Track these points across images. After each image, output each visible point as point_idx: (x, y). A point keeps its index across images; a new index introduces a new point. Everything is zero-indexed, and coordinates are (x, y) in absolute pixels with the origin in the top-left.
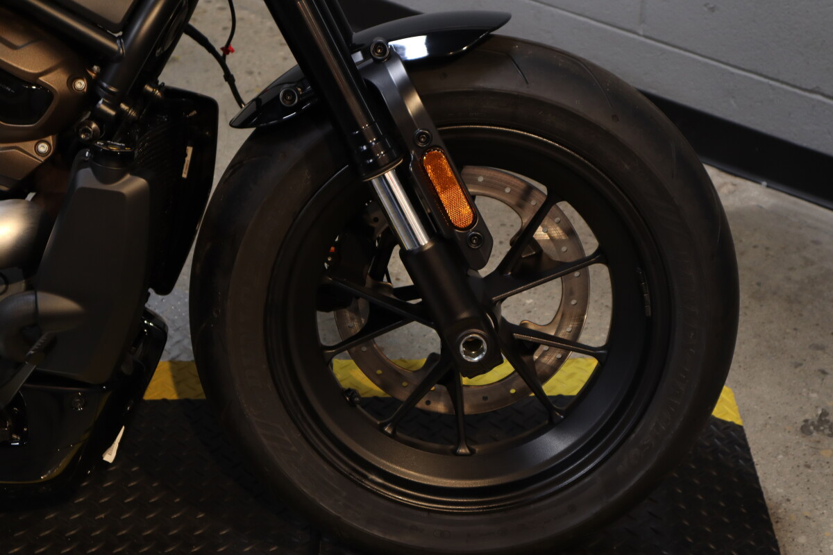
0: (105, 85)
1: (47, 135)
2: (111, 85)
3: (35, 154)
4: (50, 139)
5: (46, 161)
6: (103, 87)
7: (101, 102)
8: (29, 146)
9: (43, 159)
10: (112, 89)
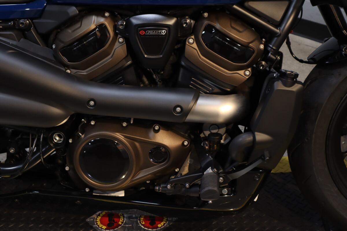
0: (271, 46)
1: (249, 68)
2: (273, 46)
3: (244, 76)
4: (250, 69)
5: (248, 78)
6: (270, 47)
7: (270, 54)
8: (241, 72)
9: (247, 77)
10: (274, 48)
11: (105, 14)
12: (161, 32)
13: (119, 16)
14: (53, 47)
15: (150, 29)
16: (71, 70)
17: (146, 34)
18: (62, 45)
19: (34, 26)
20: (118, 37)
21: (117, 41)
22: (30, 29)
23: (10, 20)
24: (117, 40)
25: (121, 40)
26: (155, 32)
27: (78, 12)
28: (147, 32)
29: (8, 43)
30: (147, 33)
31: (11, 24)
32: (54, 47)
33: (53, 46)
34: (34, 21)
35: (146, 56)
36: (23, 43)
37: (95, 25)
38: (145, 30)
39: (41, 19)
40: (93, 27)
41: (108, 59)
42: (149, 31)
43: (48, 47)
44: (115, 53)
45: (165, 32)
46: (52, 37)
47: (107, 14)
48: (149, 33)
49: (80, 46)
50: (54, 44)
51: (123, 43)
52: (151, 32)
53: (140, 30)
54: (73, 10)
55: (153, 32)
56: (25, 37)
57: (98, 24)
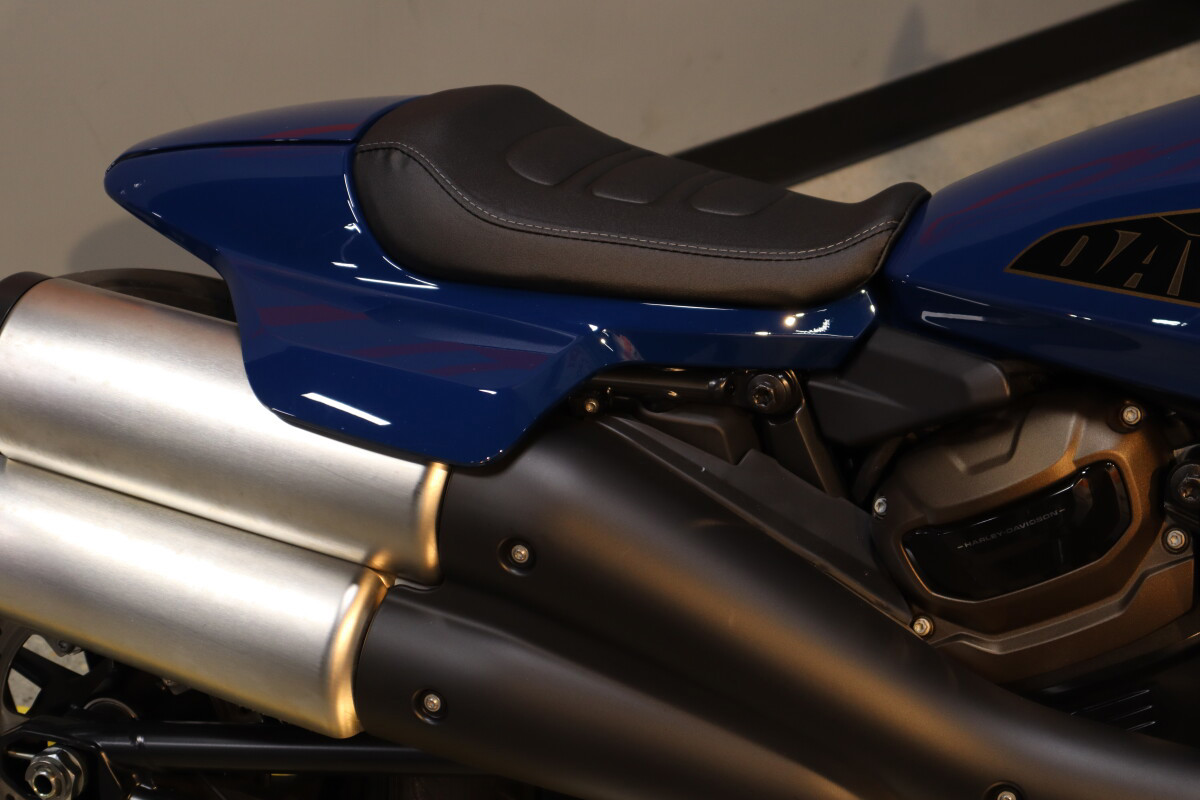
11: (1125, 414)
13: (1181, 423)
14: (876, 508)
16: (937, 619)
18: (916, 515)
19: (810, 405)
20: (1165, 525)
21: (1159, 540)
22: (792, 414)
23: (714, 373)
24: (1160, 534)
25: (1176, 539)
27: (1008, 392)
29: (694, 469)
31: (715, 386)
32: (879, 507)
33: (877, 503)
34: (812, 383)
36: (752, 471)
37: (1075, 462)
39: (843, 382)
40: (1065, 466)
41: (1105, 612)
43: (851, 498)
44: (1140, 592)
46: (875, 464)
47: (1131, 415)
49: (993, 536)
50: (881, 496)
51: (1182, 556)
54: (988, 378)
56: (766, 448)
57: (1088, 461)
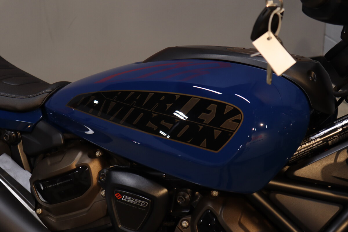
12: (142, 202)
15: (128, 195)
16: (43, 209)
17: (122, 199)
22: (17, 144)
24: (100, 191)
25: (103, 193)
26: (134, 200)
27: (62, 142)
28: (124, 196)
30: (124, 199)
35: (120, 226)
37: (76, 165)
38: (122, 194)
42: (127, 197)
45: (146, 204)
47: (97, 154)
48: (127, 200)
52: (129, 199)
53: (116, 192)
55: (132, 199)
57: (79, 165)
